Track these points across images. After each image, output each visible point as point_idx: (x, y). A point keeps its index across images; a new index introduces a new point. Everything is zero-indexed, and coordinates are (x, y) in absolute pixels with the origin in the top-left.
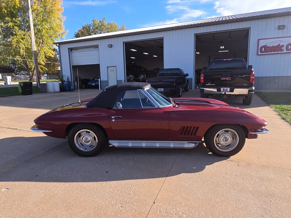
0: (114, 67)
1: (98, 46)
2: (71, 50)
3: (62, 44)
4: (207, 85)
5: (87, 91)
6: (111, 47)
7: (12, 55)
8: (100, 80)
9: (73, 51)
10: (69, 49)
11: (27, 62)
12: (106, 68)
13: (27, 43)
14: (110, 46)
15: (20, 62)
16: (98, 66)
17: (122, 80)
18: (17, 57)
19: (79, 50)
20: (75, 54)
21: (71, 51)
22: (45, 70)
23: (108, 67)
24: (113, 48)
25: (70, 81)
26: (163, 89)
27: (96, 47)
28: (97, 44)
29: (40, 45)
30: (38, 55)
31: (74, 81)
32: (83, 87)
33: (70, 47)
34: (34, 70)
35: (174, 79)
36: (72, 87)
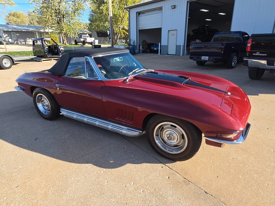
0: (175, 31)
1: (162, 8)
2: (139, 13)
3: (132, 8)
4: (254, 54)
5: (147, 55)
6: (175, 8)
7: (103, 21)
8: (161, 45)
9: (141, 15)
10: (137, 13)
11: (114, 27)
12: (168, 31)
13: (114, 10)
14: (173, 7)
15: (108, 27)
16: (160, 30)
17: (181, 46)
18: (106, 23)
19: (146, 14)
20: (142, 17)
21: (139, 15)
22: (126, 34)
23: (169, 31)
24: (176, 9)
25: (136, 45)
26: (208, 57)
27: (160, 9)
28: (161, 6)
29: (125, 11)
30: (123, 20)
31: (139, 45)
32: (148, 51)
33: (138, 11)
34: (118, 35)
35: (223, 45)
36: (137, 51)
